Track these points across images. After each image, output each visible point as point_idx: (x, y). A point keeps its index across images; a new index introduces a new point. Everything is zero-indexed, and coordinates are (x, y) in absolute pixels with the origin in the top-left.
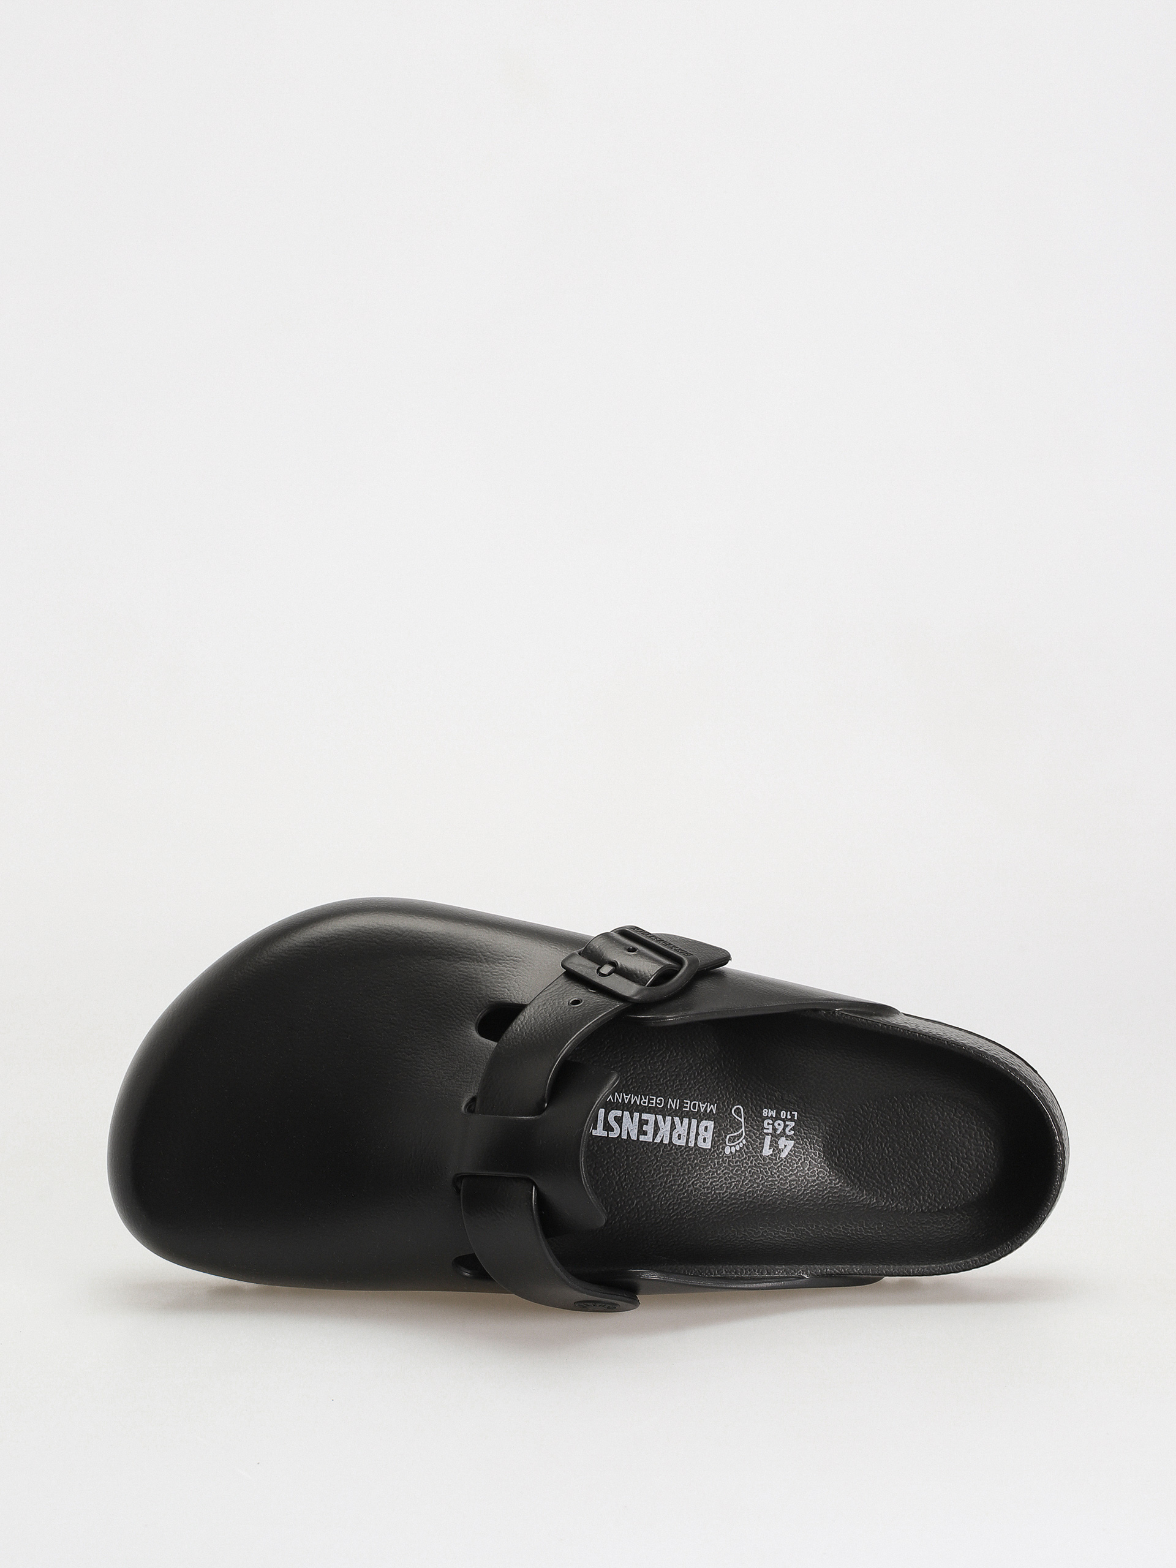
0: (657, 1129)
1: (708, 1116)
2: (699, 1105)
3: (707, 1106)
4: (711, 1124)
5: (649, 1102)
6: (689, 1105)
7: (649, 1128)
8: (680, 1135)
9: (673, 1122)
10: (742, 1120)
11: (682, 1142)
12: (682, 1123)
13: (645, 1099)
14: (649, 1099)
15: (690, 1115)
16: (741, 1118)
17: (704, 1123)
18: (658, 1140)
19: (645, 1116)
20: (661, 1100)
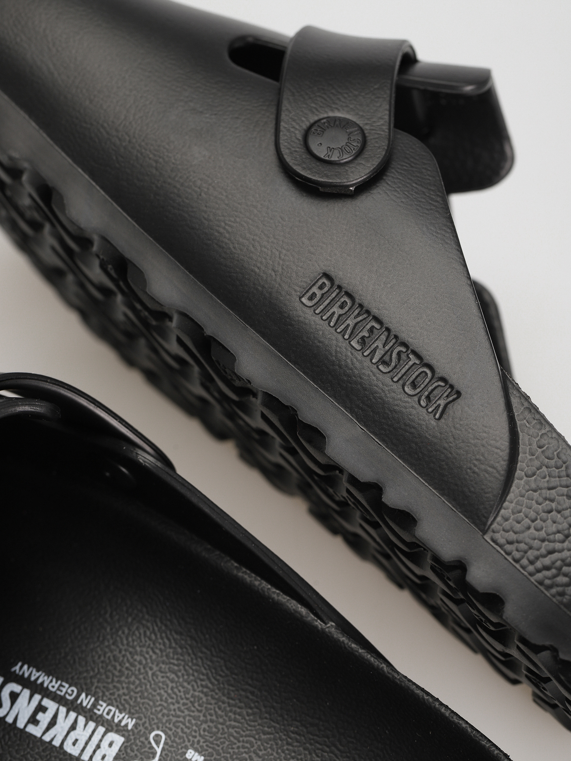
0: (53, 723)
1: (118, 729)
2: (115, 712)
3: (123, 718)
4: (119, 740)
5: (58, 689)
6: (103, 709)
7: (44, 719)
8: (76, 740)
9: (76, 721)
10: (159, 751)
11: (74, 751)
12: (85, 726)
13: (56, 683)
14: (61, 685)
15: (99, 720)
16: (158, 747)
17: (112, 736)
18: (47, 738)
19: (46, 702)
20: (73, 691)
